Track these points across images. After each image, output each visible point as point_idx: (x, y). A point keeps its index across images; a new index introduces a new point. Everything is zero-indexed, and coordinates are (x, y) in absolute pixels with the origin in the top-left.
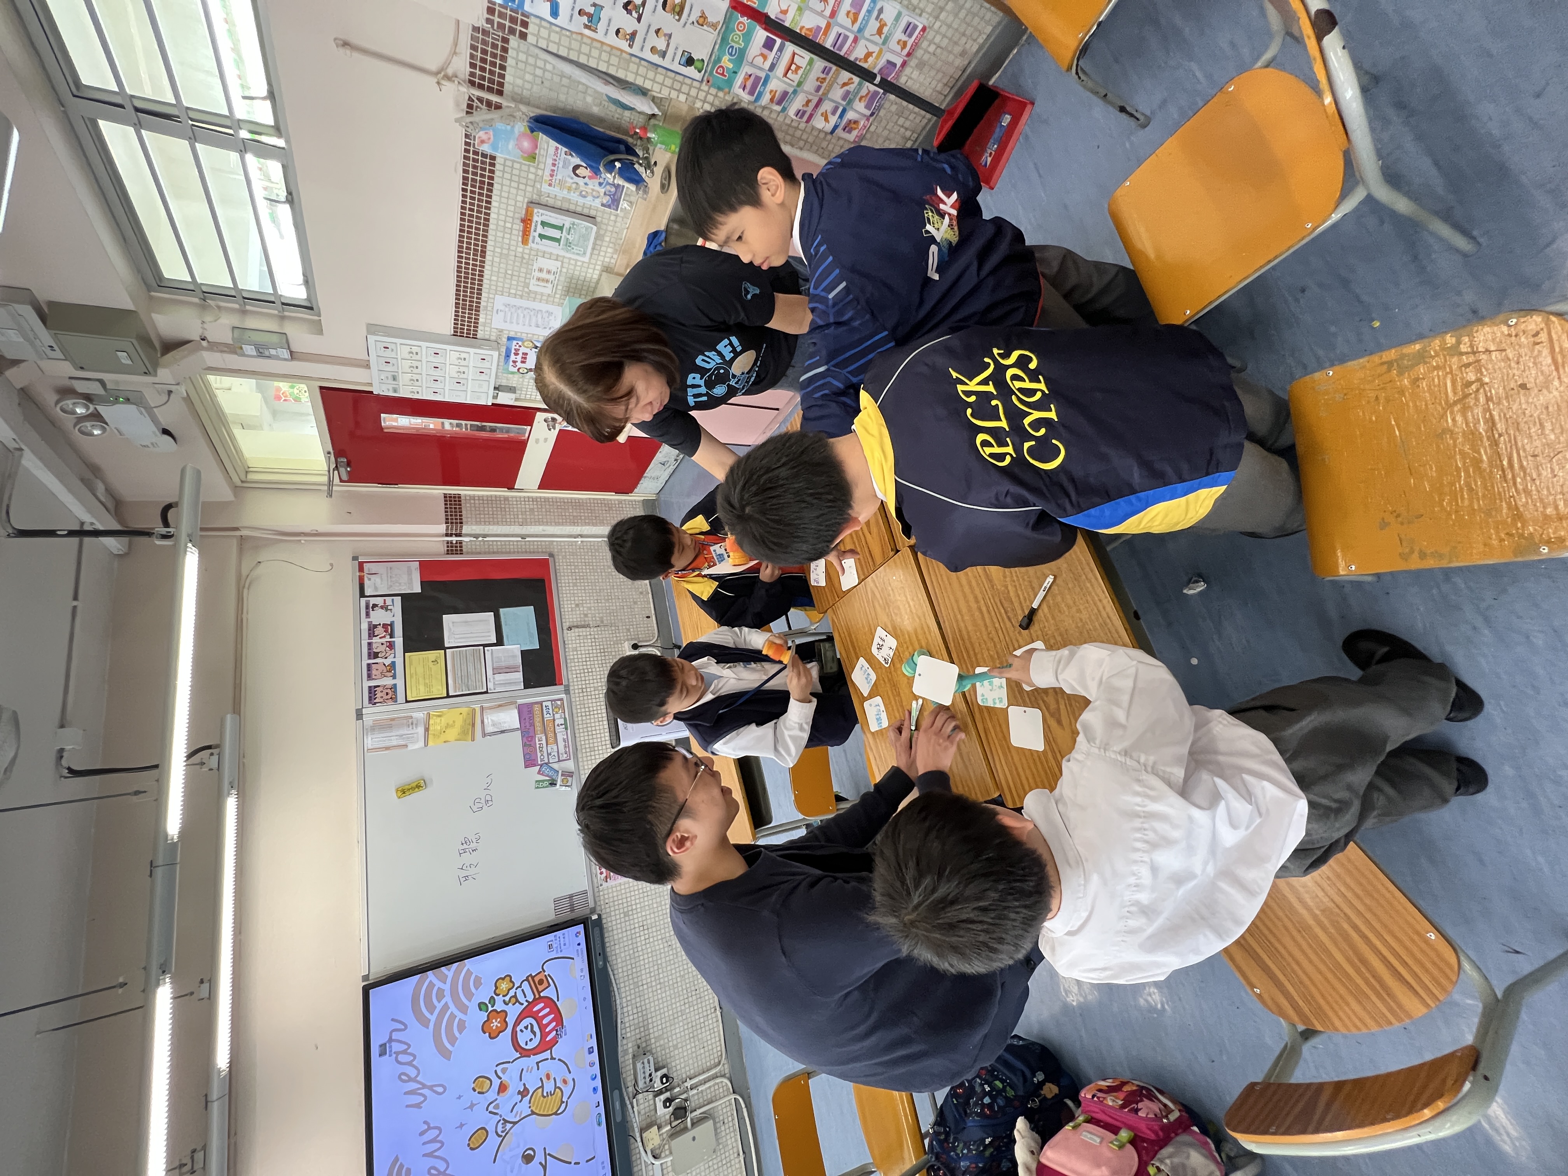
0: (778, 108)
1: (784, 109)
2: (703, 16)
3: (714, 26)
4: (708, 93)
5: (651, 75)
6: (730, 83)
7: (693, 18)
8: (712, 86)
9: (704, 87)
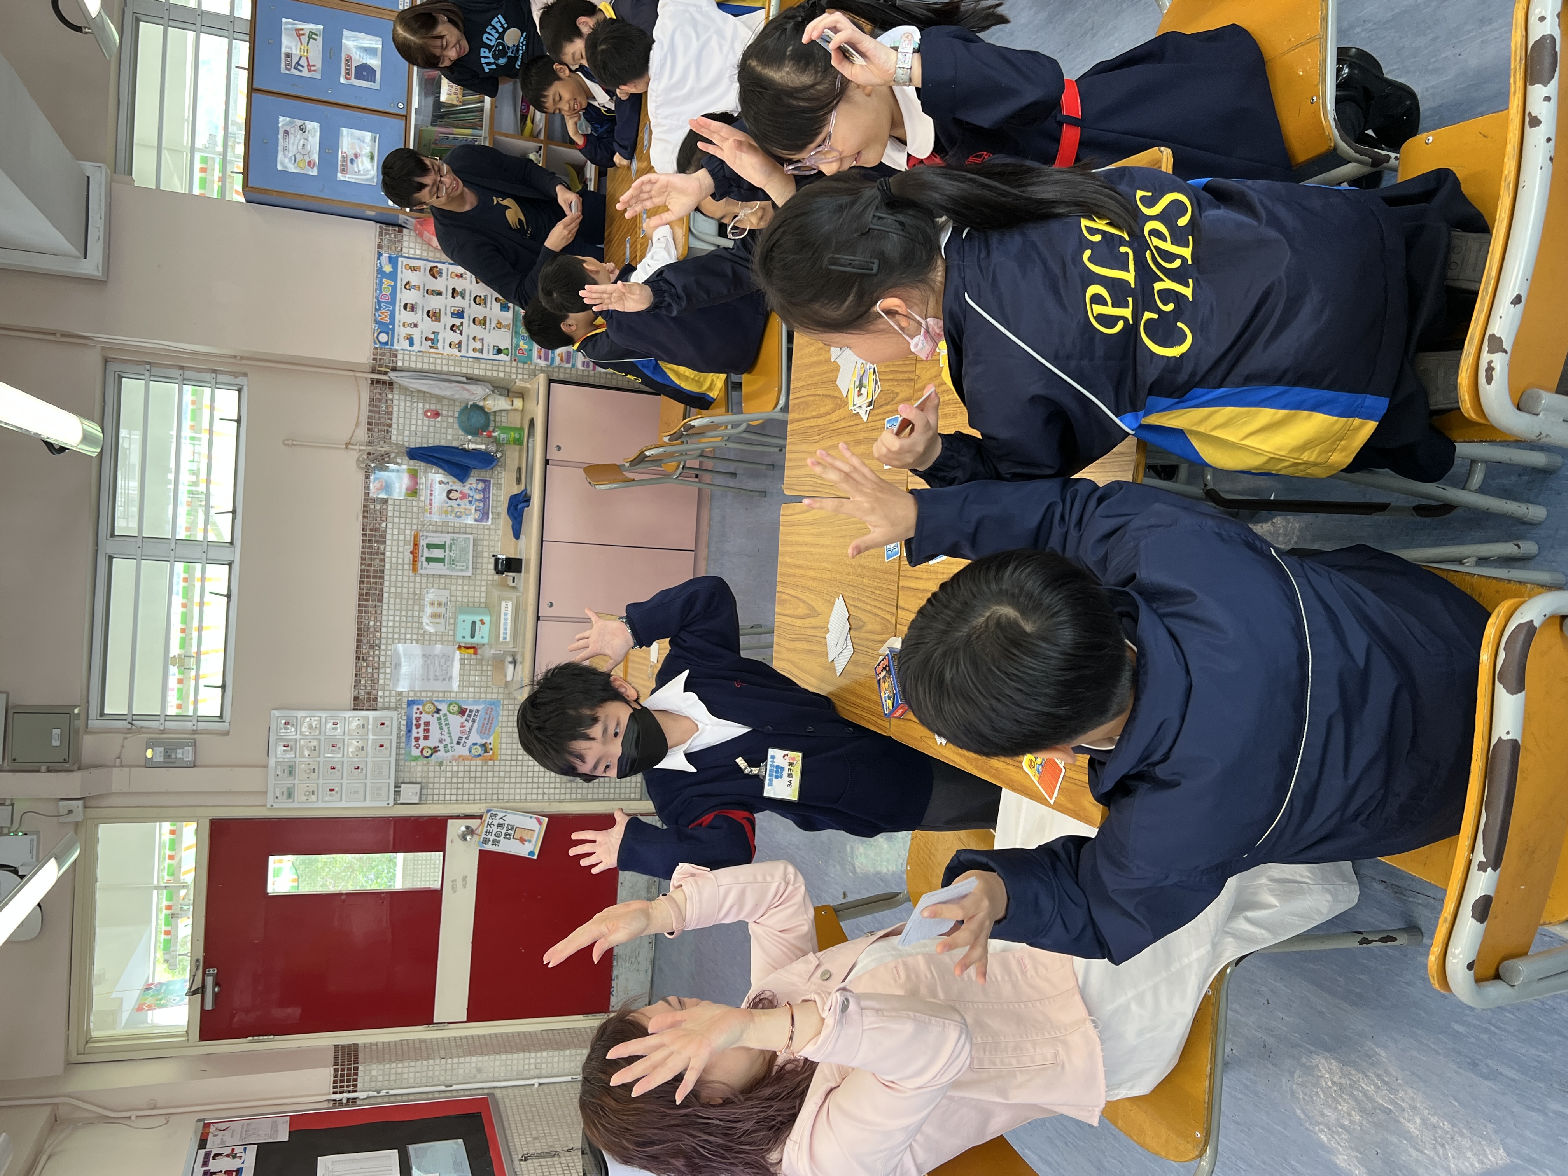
0: (569, 365)
1: (573, 365)
2: (499, 323)
3: (507, 327)
4: (517, 368)
5: (476, 365)
6: (530, 358)
7: (493, 325)
8: (519, 361)
9: (514, 364)
